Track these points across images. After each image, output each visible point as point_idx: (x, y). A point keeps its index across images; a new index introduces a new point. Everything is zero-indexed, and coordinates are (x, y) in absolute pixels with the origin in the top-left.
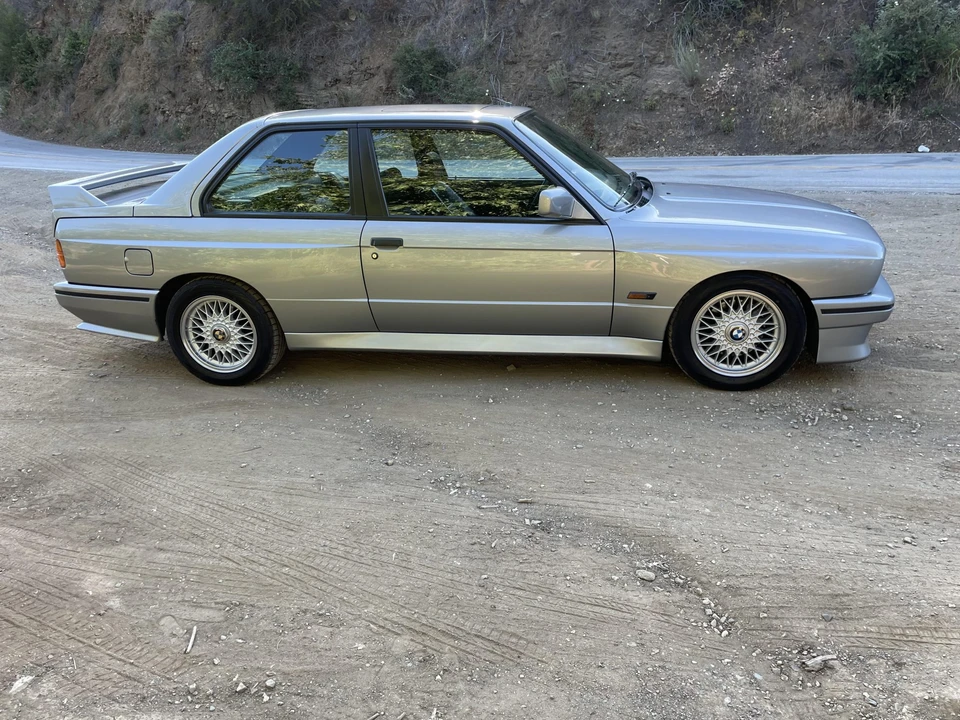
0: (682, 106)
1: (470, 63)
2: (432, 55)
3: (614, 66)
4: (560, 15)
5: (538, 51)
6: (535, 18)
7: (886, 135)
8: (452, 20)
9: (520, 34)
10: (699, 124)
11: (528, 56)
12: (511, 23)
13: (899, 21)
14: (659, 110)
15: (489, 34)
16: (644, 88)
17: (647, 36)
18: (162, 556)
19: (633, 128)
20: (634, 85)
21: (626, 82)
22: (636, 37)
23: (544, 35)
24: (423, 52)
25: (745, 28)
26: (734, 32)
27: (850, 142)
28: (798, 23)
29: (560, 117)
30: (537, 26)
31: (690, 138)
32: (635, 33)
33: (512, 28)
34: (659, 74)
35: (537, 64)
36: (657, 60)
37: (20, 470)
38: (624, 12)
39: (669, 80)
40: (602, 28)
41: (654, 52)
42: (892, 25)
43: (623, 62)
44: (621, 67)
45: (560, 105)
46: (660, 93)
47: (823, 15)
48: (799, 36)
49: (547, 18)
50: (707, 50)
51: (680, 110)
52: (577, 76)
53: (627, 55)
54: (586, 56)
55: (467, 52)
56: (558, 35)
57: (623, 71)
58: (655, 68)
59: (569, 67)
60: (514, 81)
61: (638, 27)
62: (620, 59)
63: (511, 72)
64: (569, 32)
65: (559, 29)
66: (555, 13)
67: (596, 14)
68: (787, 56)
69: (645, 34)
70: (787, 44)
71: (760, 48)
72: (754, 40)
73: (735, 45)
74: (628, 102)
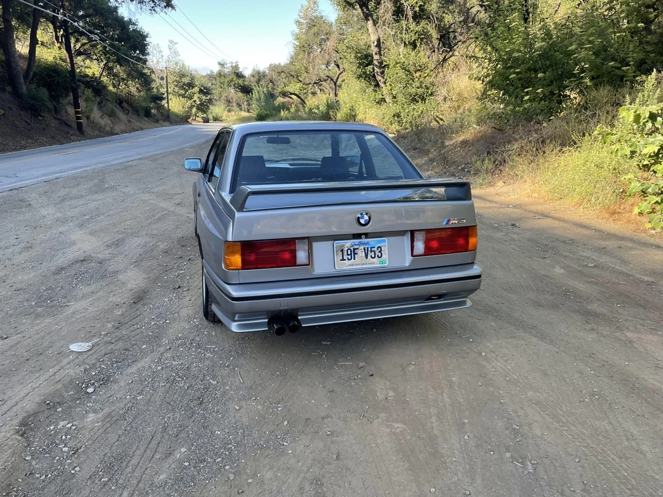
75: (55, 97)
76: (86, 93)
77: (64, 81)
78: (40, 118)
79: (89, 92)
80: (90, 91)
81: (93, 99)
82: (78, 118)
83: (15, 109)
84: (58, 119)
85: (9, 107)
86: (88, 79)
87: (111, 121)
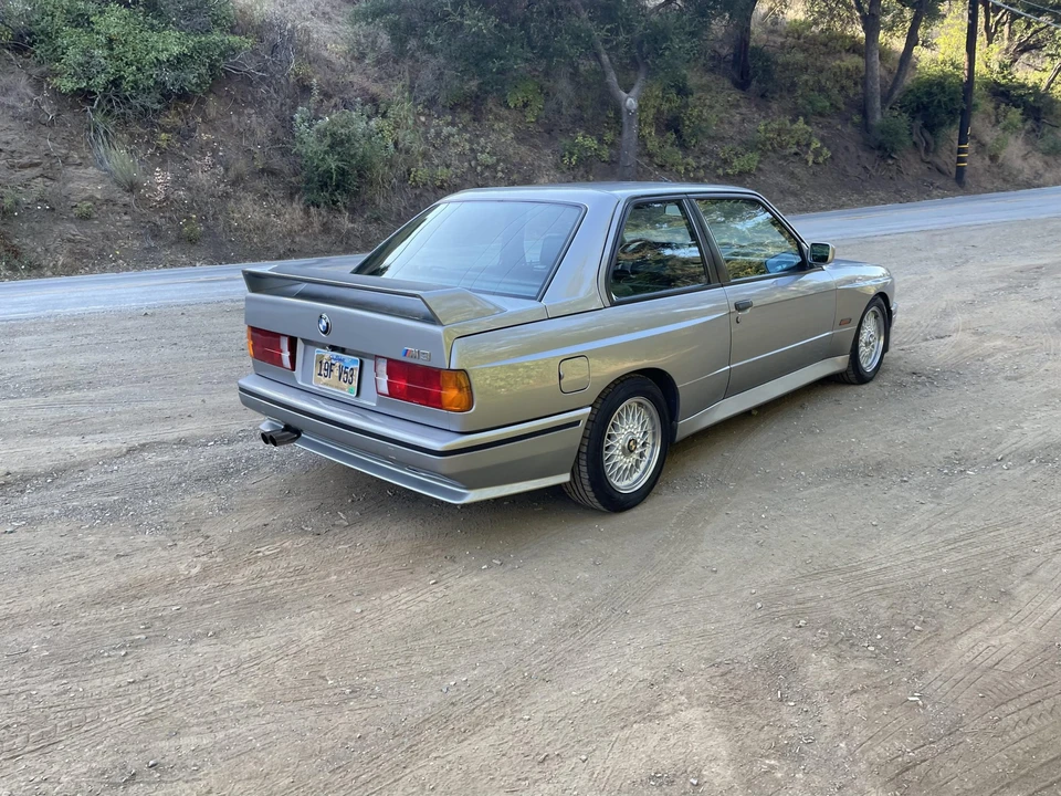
0: (125, 214)
3: (13, 167)
7: (348, 239)
10: (156, 233)
14: (97, 218)
16: (64, 192)
17: (49, 133)
19: (69, 241)
20: (49, 189)
21: (38, 185)
22: (32, 132)
25: (162, 130)
26: (152, 134)
27: (321, 246)
28: (216, 130)
31: (149, 249)
32: (31, 127)
34: (80, 177)
36: (70, 160)
38: (11, 100)
39: (97, 184)
41: (64, 151)
42: (329, 138)
43: (25, 160)
44: (23, 167)
46: (91, 198)
47: (241, 123)
48: (223, 143)
50: (129, 152)
51: (126, 218)
53: (27, 153)
57: (28, 173)
58: (70, 169)
61: (34, 121)
62: (20, 157)
68: (220, 163)
69: (44, 128)
70: (214, 152)
71: (187, 153)
72: (178, 145)
73: (158, 148)
74: (53, 209)
75: (931, 127)
76: (1010, 115)
77: (952, 99)
78: (890, 162)
79: (1015, 115)
80: (1020, 111)
81: (1020, 125)
82: (960, 160)
83: (852, 149)
84: (928, 163)
85: (846, 148)
86: (1022, 92)
87: (1046, 163)
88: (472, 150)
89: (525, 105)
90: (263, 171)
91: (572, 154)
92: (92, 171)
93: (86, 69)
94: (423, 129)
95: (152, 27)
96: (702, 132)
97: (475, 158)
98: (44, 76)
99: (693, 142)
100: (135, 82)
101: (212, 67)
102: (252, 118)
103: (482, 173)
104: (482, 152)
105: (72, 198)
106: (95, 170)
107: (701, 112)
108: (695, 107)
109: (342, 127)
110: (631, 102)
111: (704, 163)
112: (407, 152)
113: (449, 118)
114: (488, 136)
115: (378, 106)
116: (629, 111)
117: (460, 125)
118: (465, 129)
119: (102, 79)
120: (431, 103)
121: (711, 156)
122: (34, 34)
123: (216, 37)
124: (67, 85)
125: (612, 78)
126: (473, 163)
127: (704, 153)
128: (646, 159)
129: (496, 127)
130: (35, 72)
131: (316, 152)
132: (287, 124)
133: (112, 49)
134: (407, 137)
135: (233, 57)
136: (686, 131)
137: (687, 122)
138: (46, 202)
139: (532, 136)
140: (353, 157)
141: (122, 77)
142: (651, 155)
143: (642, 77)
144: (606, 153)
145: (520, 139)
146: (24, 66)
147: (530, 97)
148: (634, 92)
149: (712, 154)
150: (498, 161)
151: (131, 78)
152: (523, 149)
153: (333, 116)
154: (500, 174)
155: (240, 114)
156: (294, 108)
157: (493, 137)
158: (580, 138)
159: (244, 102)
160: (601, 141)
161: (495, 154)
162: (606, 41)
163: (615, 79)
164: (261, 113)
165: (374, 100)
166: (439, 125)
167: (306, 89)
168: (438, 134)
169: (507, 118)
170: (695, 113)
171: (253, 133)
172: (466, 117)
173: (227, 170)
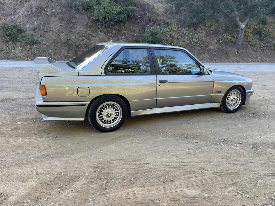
1: (31, 30)
2: (15, 26)
3: (81, 36)
4: (62, 19)
5: (55, 29)
6: (53, 19)
8: (21, 16)
9: (48, 24)
11: (52, 30)
12: (45, 20)
13: (152, 32)
15: (37, 22)
16: (90, 43)
18: (193, 179)
20: (87, 42)
21: (85, 41)
22: (86, 29)
23: (57, 24)
24: (12, 25)
25: (114, 29)
26: (112, 30)
28: (127, 30)
29: (66, 49)
30: (54, 22)
32: (86, 28)
33: (45, 21)
34: (94, 40)
35: (55, 33)
36: (93, 35)
37: (95, 172)
38: (83, 21)
39: (97, 41)
40: (75, 25)
41: (92, 33)
42: (151, 33)
43: (83, 35)
44: (83, 36)
45: (65, 46)
47: (133, 29)
48: (128, 33)
49: (57, 20)
50: (106, 34)
52: (70, 38)
53: (84, 33)
54: (72, 32)
55: (29, 27)
56: (62, 25)
57: (84, 38)
58: (93, 37)
59: (67, 35)
60: (48, 37)
61: (87, 26)
63: (47, 35)
64: (65, 25)
65: (62, 24)
66: (60, 19)
67: (74, 21)
68: (126, 38)
69: (88, 28)
70: (125, 35)
71: (119, 35)
72: (117, 33)
73: (113, 34)
74: (87, 46)
88: (192, 38)
89: (211, 26)
90: (135, 40)
91: (222, 40)
92: (97, 38)
93: (98, 15)
94: (179, 31)
95: (115, 5)
96: (268, 36)
97: (192, 40)
98: (90, 16)
99: (265, 39)
100: (109, 18)
101: (128, 15)
102: (136, 27)
103: (193, 44)
104: (194, 38)
105: (92, 44)
106: (98, 38)
107: (269, 29)
108: (267, 28)
109: (155, 30)
110: (243, 26)
111: (267, 45)
112: (173, 37)
113: (187, 29)
114: (197, 34)
115: (168, 25)
116: (242, 28)
117: (190, 31)
118: (191, 32)
119: (101, 17)
120: (183, 25)
121: (270, 43)
122: (90, 6)
123: (129, 7)
124: (94, 18)
125: (238, 19)
126: (191, 41)
127: (268, 42)
128: (247, 43)
129: (200, 32)
130: (89, 15)
131: (147, 36)
132: (143, 29)
133: (105, 10)
134: (173, 34)
135: (134, 12)
136: (263, 35)
137: (263, 33)
138: (86, 45)
139: (211, 35)
140: (156, 38)
141: (106, 17)
142: (249, 42)
143: (248, 18)
144: (233, 40)
145: (207, 35)
146: (87, 14)
147: (213, 24)
148: (244, 23)
149: (271, 42)
150: (199, 41)
151: (108, 17)
152: (207, 38)
153: (153, 28)
154: (199, 44)
155: (133, 26)
156: (146, 25)
157: (199, 34)
158: (225, 36)
159: (135, 23)
160: (233, 36)
161: (198, 39)
162: (237, 8)
163: (239, 19)
164: (138, 26)
165: (167, 24)
166: (184, 31)
167: (150, 20)
168: (183, 33)
169: (204, 29)
170: (267, 30)
171: (135, 31)
172: (192, 28)
173: (127, 40)
